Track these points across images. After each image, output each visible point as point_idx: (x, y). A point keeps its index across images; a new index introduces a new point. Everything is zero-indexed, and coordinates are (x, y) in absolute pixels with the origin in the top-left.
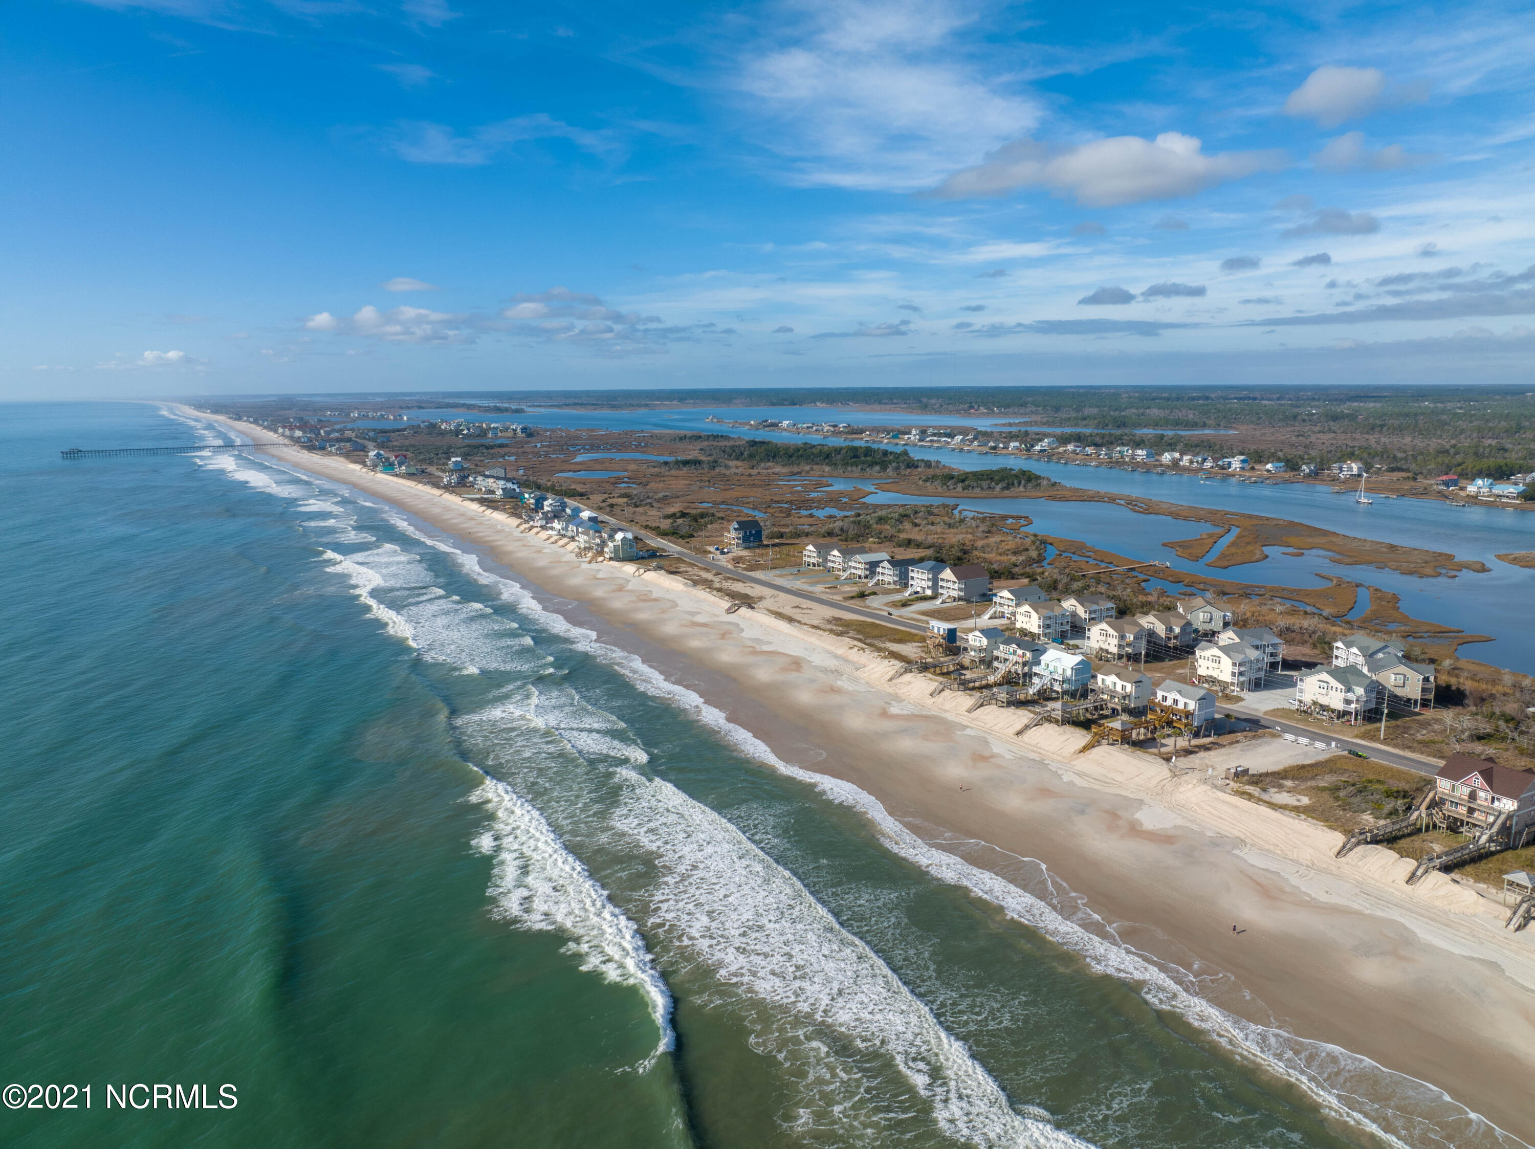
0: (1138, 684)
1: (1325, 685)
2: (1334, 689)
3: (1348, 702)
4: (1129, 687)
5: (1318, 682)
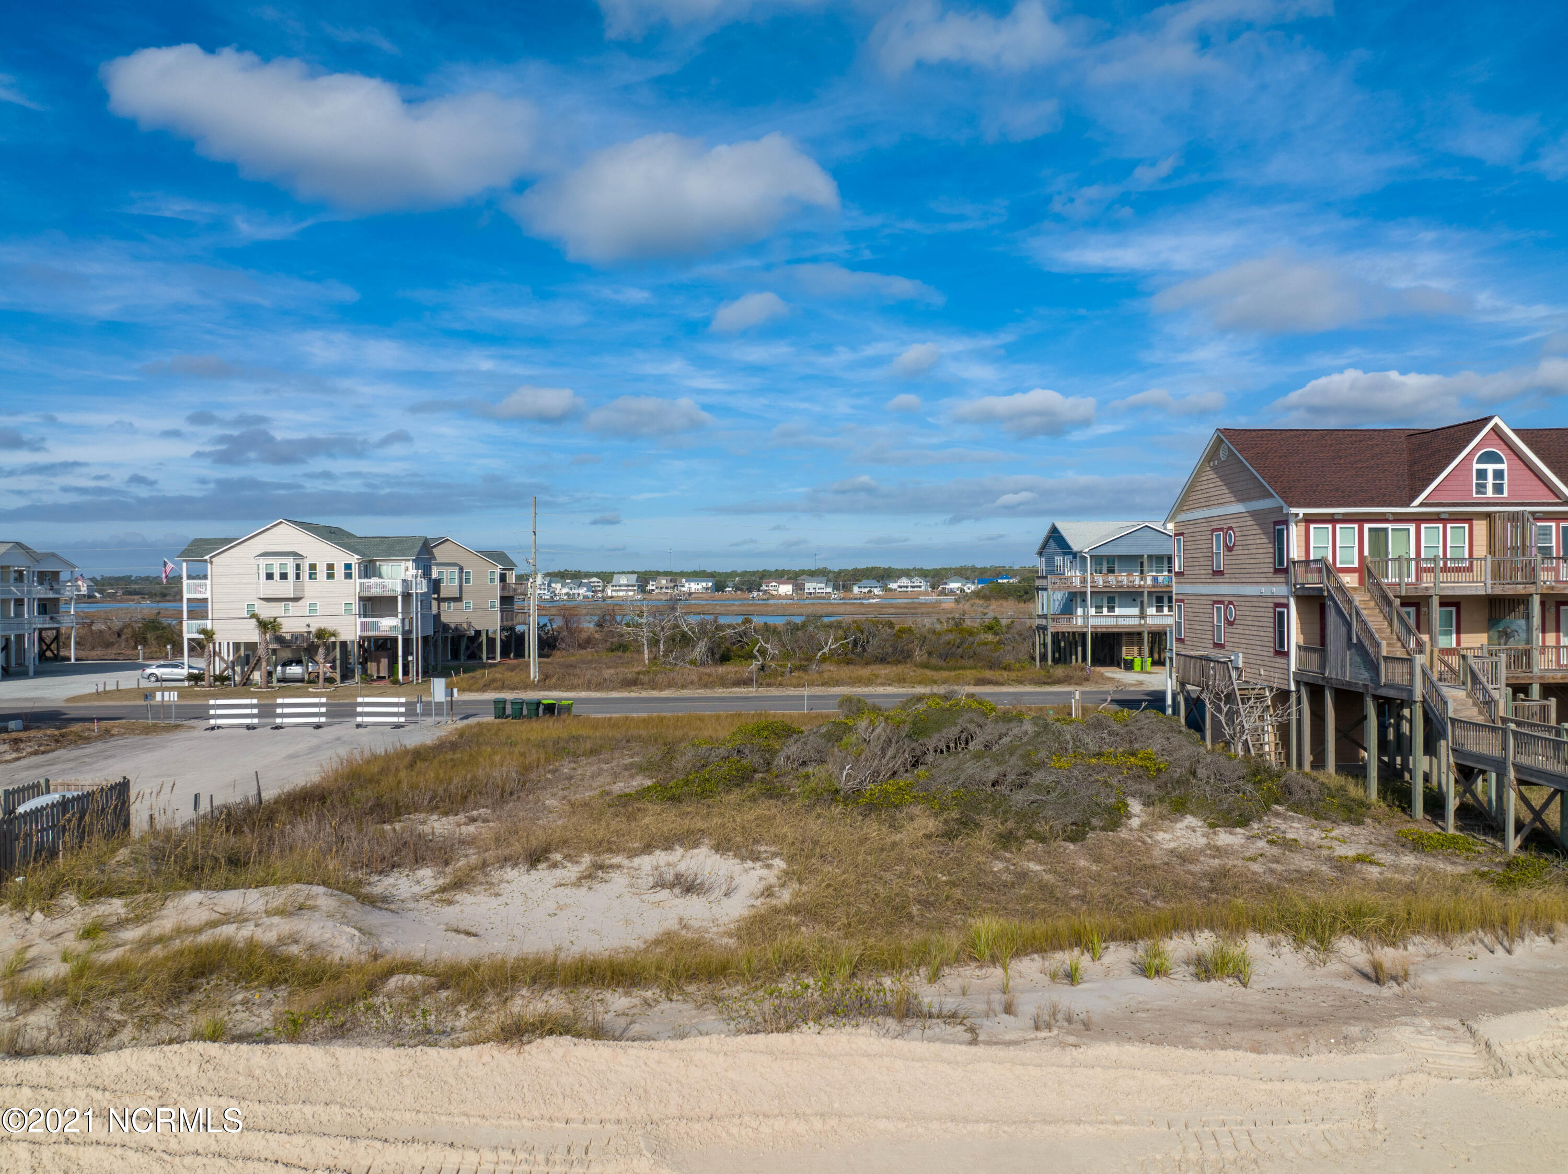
1: (291, 562)
2: (322, 571)
3: (370, 606)
5: (263, 562)
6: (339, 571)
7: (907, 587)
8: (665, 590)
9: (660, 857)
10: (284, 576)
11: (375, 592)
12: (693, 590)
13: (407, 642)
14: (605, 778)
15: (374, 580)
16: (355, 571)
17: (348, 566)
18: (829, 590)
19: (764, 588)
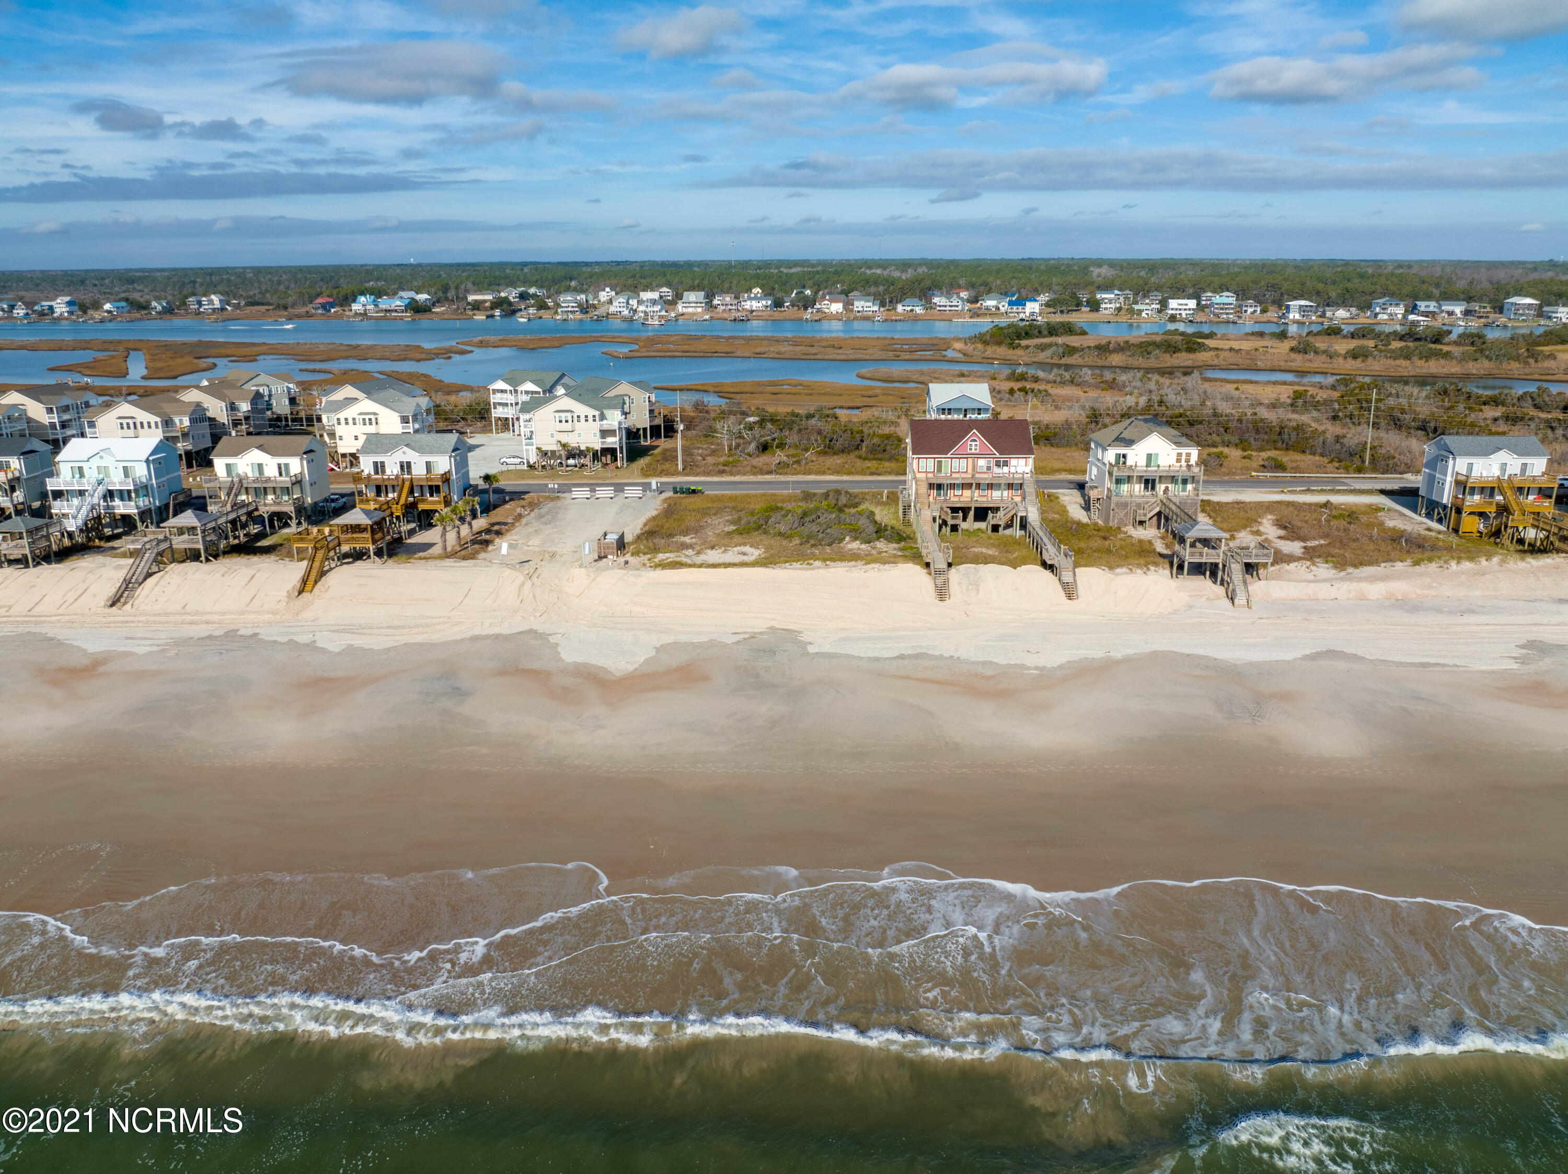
0: (311, 455)
1: (569, 415)
2: (583, 419)
3: (605, 433)
4: (296, 465)
5: (557, 415)
6: (590, 418)
7: (945, 306)
8: (730, 307)
9: (738, 548)
10: (567, 421)
11: (605, 427)
12: (754, 308)
13: (621, 448)
14: (722, 526)
15: (605, 422)
16: (597, 418)
17: (594, 416)
18: (876, 308)
19: (818, 306)
